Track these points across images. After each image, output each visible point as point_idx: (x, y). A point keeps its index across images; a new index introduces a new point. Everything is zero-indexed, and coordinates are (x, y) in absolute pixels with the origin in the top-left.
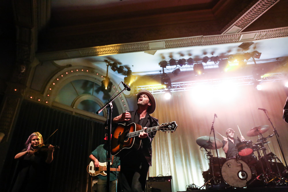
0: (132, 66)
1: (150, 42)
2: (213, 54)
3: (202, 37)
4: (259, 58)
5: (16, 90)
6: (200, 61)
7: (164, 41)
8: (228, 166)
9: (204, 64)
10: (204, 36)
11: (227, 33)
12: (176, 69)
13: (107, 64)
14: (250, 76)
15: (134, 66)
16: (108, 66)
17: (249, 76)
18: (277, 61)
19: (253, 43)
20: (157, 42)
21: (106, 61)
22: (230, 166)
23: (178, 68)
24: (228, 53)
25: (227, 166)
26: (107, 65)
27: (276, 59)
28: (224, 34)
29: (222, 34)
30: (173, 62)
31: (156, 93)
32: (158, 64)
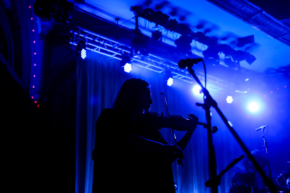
4: (250, 64)
28: (281, 22)
31: (104, 54)
32: (130, 8)
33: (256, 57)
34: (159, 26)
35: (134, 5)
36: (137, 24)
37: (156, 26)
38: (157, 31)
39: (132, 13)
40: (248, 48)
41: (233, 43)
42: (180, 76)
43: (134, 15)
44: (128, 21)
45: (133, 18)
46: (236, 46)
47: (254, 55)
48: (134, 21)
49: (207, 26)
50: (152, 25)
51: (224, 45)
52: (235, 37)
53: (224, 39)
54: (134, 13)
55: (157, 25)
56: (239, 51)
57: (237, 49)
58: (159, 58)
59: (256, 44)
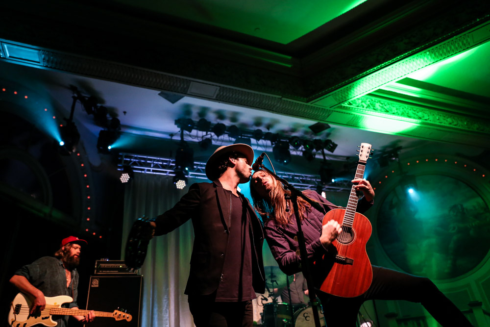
0: (123, 114)
1: (193, 81)
2: (268, 129)
3: (281, 98)
4: (332, 152)
6: (246, 135)
7: (220, 86)
8: (306, 317)
9: (253, 141)
11: (315, 103)
12: (204, 139)
13: (76, 95)
14: (312, 176)
15: (126, 114)
16: (75, 99)
17: (310, 176)
18: (346, 161)
19: (329, 127)
20: (207, 84)
21: (73, 89)
22: (308, 318)
23: (209, 136)
24: (290, 133)
25: (304, 318)
26: (74, 97)
27: (345, 158)
28: (312, 103)
29: (309, 104)
30: (204, 125)
31: (157, 173)
32: (174, 122)
33: (336, 143)
34: (209, 133)
35: (177, 119)
36: (182, 135)
37: (207, 135)
38: (207, 139)
39: (176, 126)
41: (306, 133)
43: (179, 129)
44: (175, 134)
45: (179, 131)
46: (312, 136)
47: (334, 141)
48: (180, 133)
49: (266, 122)
50: (201, 133)
53: (293, 130)
54: (178, 127)
55: (207, 133)
57: (315, 138)
59: (334, 129)
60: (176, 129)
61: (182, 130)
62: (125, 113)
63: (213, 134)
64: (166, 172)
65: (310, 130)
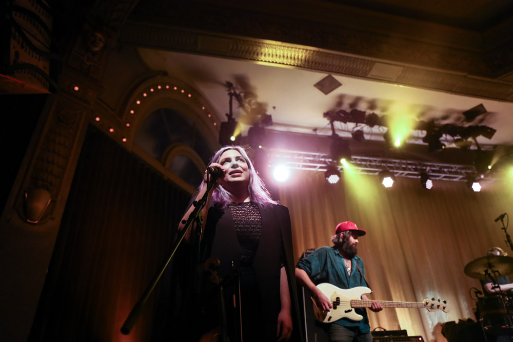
0: (273, 109)
1: (378, 62)
4: (490, 139)
5: (76, 88)
7: (404, 66)
10: (470, 76)
11: (504, 79)
12: (355, 130)
13: (233, 91)
14: (463, 166)
15: (276, 109)
16: (231, 96)
17: (460, 166)
19: (486, 111)
20: (391, 64)
21: (229, 85)
23: (358, 128)
24: (441, 121)
26: (230, 94)
28: (499, 79)
29: (496, 80)
32: (323, 115)
33: (494, 128)
34: (359, 124)
35: (325, 111)
36: (333, 129)
37: (357, 126)
38: (358, 131)
39: (325, 119)
40: (482, 120)
41: (458, 119)
42: (402, 173)
43: (328, 122)
44: (323, 129)
45: (328, 124)
46: (465, 123)
47: (491, 126)
48: (330, 126)
50: (351, 126)
51: (447, 125)
52: (458, 112)
53: (445, 118)
54: (328, 119)
55: (357, 125)
56: (470, 127)
57: (467, 125)
58: (371, 159)
59: (490, 113)
60: (325, 122)
61: (332, 123)
62: (274, 108)
63: (363, 125)
64: (315, 167)
65: (463, 117)
